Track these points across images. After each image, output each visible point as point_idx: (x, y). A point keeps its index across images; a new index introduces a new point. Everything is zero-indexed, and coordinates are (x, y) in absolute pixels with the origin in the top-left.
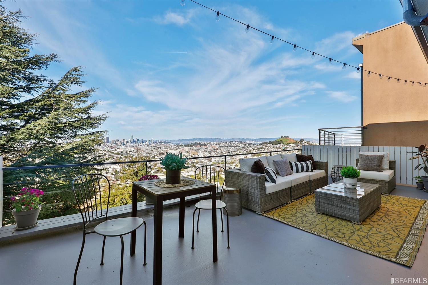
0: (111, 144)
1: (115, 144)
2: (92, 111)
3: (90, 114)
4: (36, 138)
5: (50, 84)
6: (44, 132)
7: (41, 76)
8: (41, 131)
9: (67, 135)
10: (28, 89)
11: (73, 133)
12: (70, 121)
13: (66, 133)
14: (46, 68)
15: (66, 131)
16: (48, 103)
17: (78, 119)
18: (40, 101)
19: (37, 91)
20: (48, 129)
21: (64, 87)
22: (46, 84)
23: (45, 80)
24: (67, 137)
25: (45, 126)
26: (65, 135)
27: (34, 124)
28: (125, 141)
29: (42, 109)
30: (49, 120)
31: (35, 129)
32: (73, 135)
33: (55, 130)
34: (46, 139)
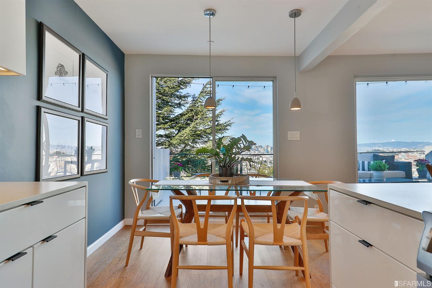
0: (253, 151)
1: (258, 152)
2: (221, 119)
3: (218, 121)
4: (184, 143)
5: (193, 98)
6: (188, 138)
7: (187, 94)
8: (187, 138)
9: (203, 140)
10: (179, 105)
11: (207, 138)
12: (205, 128)
13: (202, 138)
14: (190, 86)
15: (202, 137)
16: (191, 115)
17: (210, 127)
18: (186, 114)
19: (184, 106)
20: (191, 135)
21: (201, 100)
22: (190, 99)
23: (189, 96)
24: (203, 142)
25: (188, 134)
26: (202, 140)
27: (183, 132)
28: (269, 147)
29: (188, 120)
30: (191, 129)
31: (183, 136)
32: (207, 140)
33: (195, 137)
34: (190, 143)
